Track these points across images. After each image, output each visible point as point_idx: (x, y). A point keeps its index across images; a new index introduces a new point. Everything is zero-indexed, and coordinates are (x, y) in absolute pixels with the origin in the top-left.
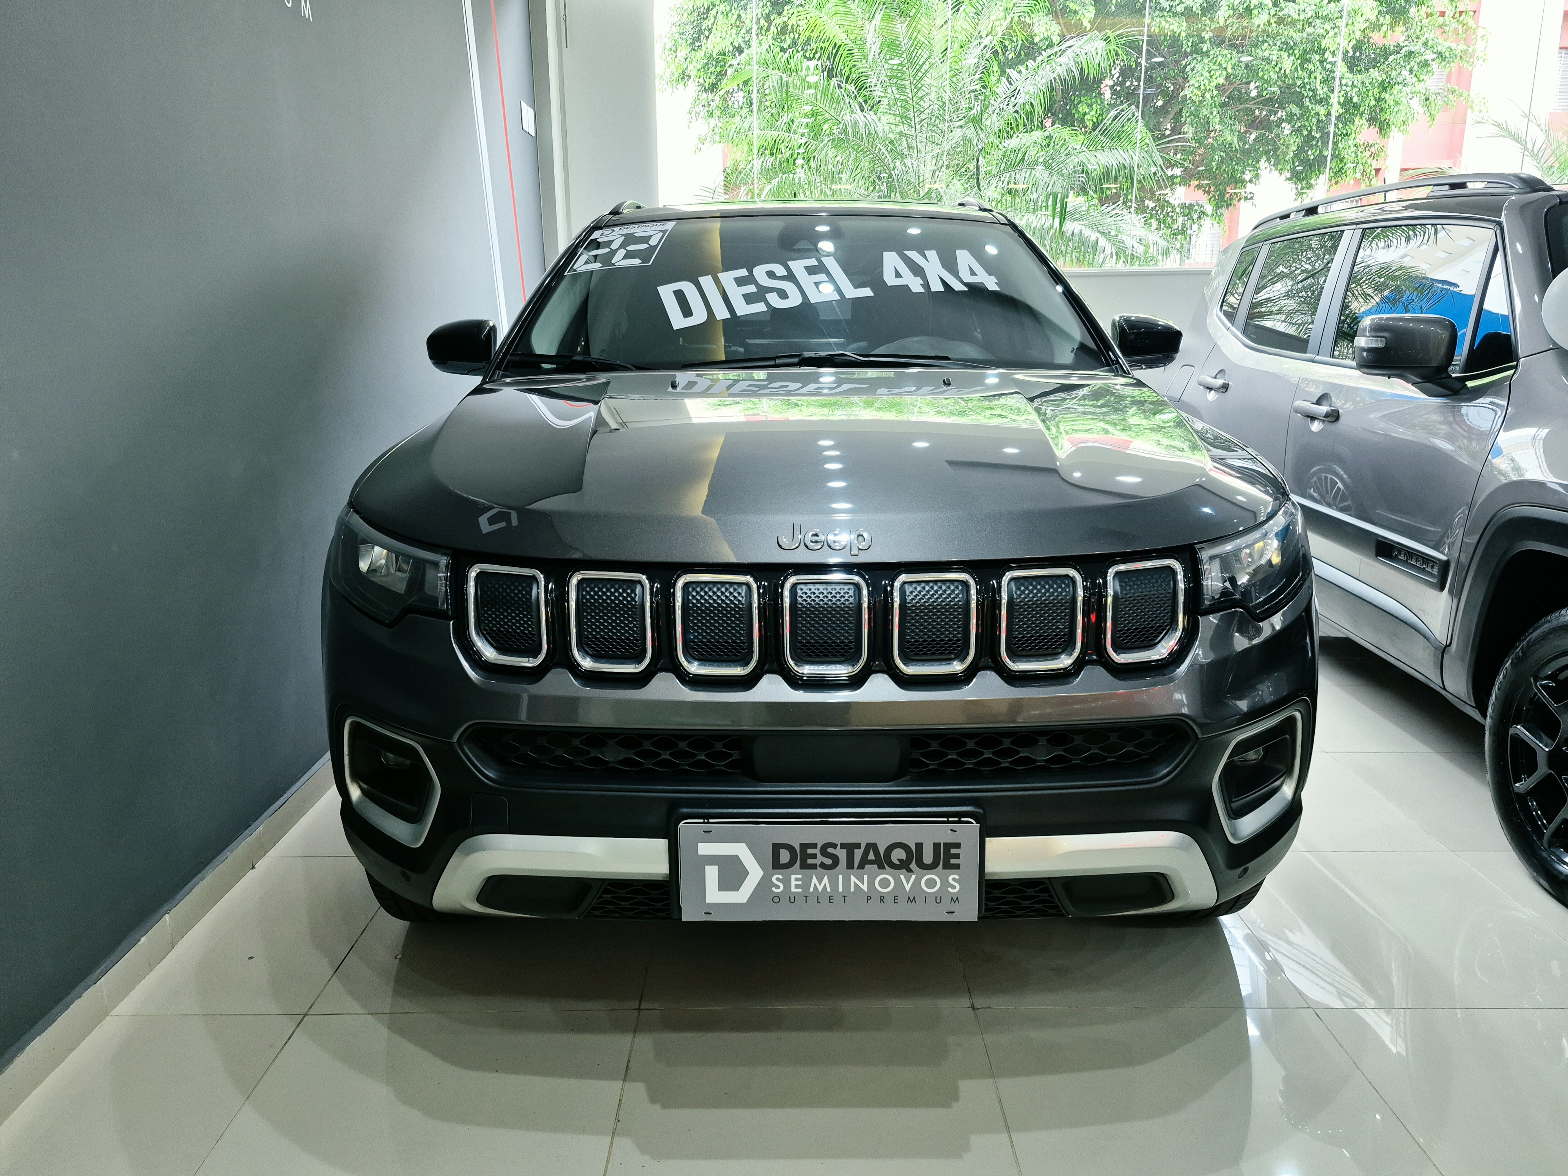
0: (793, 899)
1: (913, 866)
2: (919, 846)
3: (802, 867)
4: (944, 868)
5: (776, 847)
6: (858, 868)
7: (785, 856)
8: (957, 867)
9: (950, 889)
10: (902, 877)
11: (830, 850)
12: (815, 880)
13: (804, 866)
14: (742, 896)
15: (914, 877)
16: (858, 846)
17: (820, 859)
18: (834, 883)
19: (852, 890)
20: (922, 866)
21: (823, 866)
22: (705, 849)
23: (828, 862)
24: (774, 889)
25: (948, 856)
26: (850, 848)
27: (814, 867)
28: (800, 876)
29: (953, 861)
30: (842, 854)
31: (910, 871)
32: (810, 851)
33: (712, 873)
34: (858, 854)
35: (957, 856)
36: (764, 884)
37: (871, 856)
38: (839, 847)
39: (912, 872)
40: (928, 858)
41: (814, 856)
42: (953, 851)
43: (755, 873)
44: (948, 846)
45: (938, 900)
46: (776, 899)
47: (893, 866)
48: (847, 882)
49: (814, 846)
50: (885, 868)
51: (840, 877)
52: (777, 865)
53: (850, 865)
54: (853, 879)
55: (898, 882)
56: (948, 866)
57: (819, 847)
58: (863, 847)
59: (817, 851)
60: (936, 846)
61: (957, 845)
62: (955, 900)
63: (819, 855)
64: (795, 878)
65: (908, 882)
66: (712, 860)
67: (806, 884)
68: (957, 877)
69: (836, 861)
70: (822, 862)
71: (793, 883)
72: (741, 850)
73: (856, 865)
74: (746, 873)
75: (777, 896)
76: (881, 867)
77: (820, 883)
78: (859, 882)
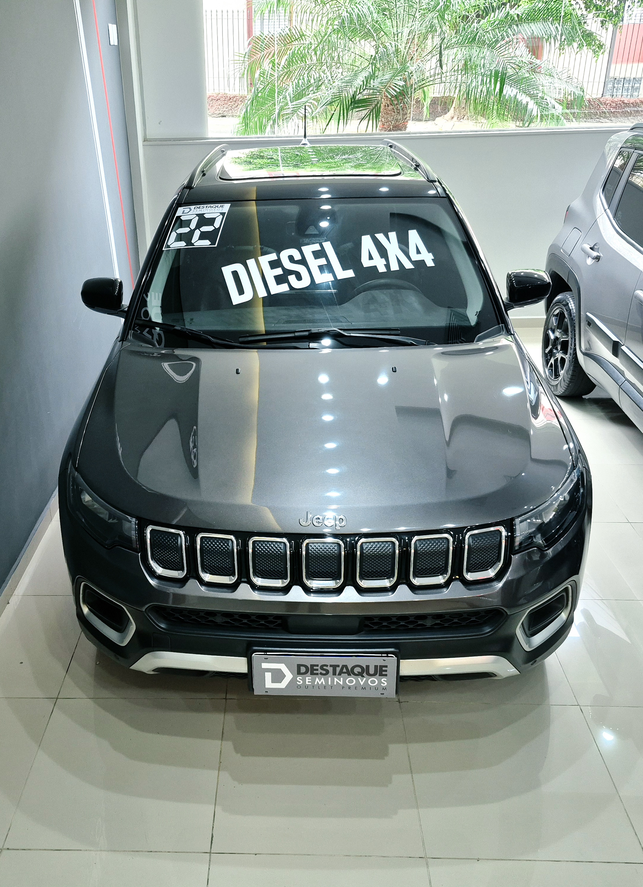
0: (307, 687)
1: (365, 674)
2: (368, 667)
3: (311, 674)
4: (379, 676)
5: (299, 666)
6: (338, 675)
7: (303, 669)
8: (386, 675)
9: (382, 684)
10: (359, 679)
11: (325, 667)
12: (317, 680)
13: (312, 674)
14: (283, 685)
15: (365, 679)
16: (338, 666)
17: (320, 671)
18: (326, 681)
19: (335, 684)
20: (369, 674)
21: (321, 674)
22: (265, 665)
23: (324, 672)
24: (298, 683)
25: (381, 671)
26: (334, 667)
27: (317, 674)
28: (310, 678)
29: (384, 673)
30: (331, 669)
31: (363, 676)
32: (315, 668)
33: (268, 676)
34: (338, 669)
35: (386, 671)
36: (293, 681)
37: (345, 670)
38: (329, 666)
39: (364, 677)
40: (372, 671)
41: (317, 670)
42: (384, 669)
43: (289, 676)
44: (381, 667)
45: (376, 688)
46: (299, 687)
47: (355, 674)
48: (333, 681)
49: (317, 666)
50: (351, 675)
51: (330, 679)
52: (299, 673)
53: (334, 674)
54: (336, 679)
55: (357, 681)
56: (381, 675)
57: (319, 666)
58: (340, 667)
59: (319, 668)
60: (376, 667)
61: (386, 666)
62: (384, 689)
63: (319, 669)
64: (308, 679)
65: (362, 681)
66: (268, 670)
67: (313, 681)
68: (386, 679)
69: (327, 672)
70: (321, 673)
71: (307, 680)
72: (282, 667)
73: (337, 673)
74: (284, 676)
75: (299, 685)
76: (349, 675)
77: (320, 681)
78: (339, 681)
